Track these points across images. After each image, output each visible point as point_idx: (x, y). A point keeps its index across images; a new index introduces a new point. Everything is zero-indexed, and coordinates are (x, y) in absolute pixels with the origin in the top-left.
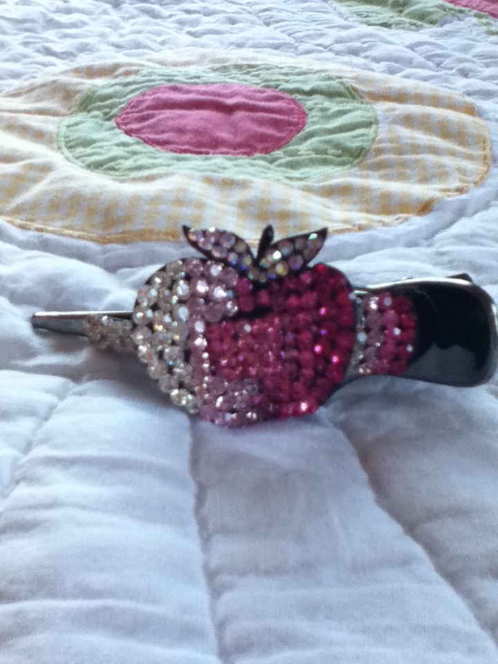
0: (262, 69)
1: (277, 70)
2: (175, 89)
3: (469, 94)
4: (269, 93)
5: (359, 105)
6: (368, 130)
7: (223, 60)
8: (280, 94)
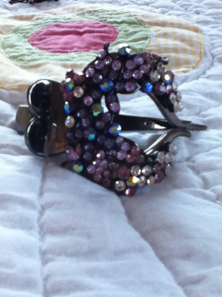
0: (99, 12)
1: (107, 12)
2: (57, 26)
3: (198, 22)
4: (102, 24)
5: (144, 29)
6: (145, 41)
7: (82, 9)
8: (106, 24)
